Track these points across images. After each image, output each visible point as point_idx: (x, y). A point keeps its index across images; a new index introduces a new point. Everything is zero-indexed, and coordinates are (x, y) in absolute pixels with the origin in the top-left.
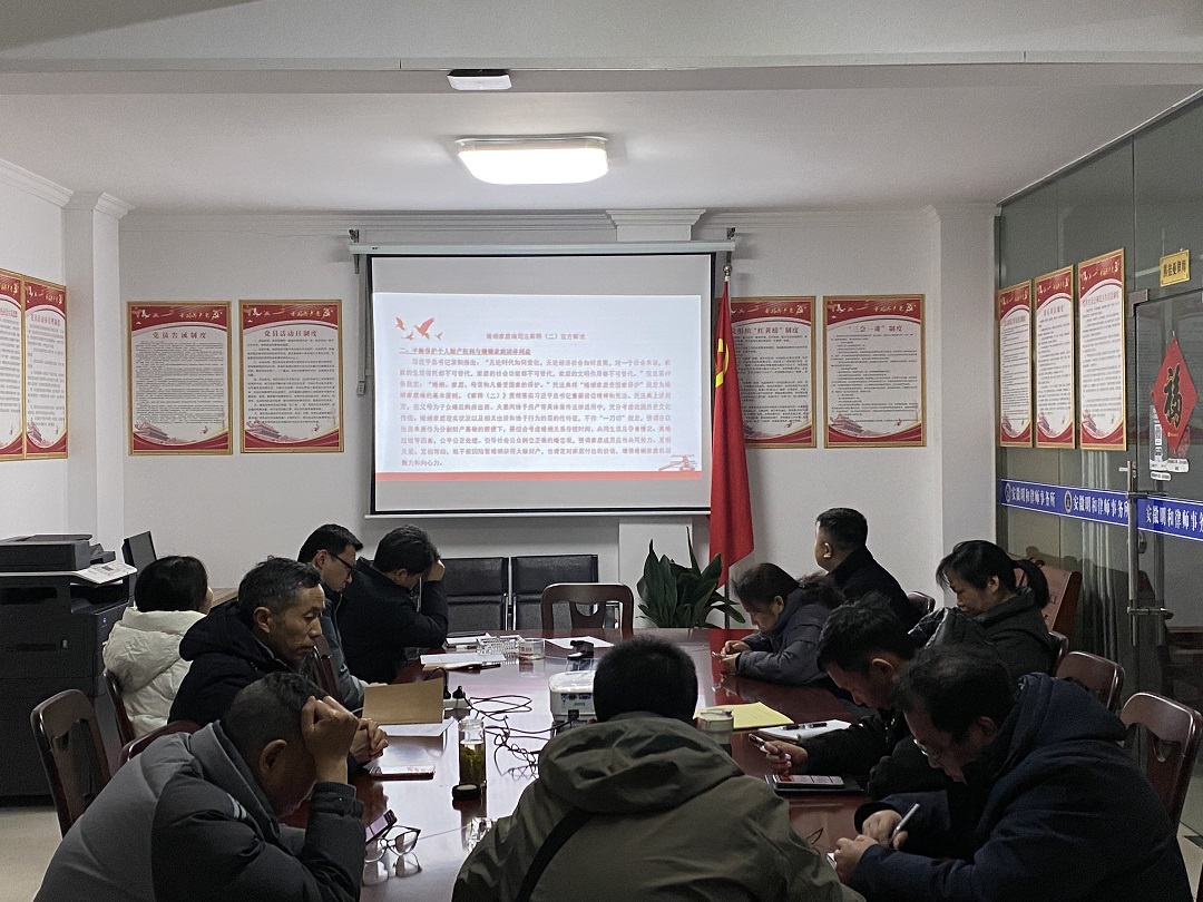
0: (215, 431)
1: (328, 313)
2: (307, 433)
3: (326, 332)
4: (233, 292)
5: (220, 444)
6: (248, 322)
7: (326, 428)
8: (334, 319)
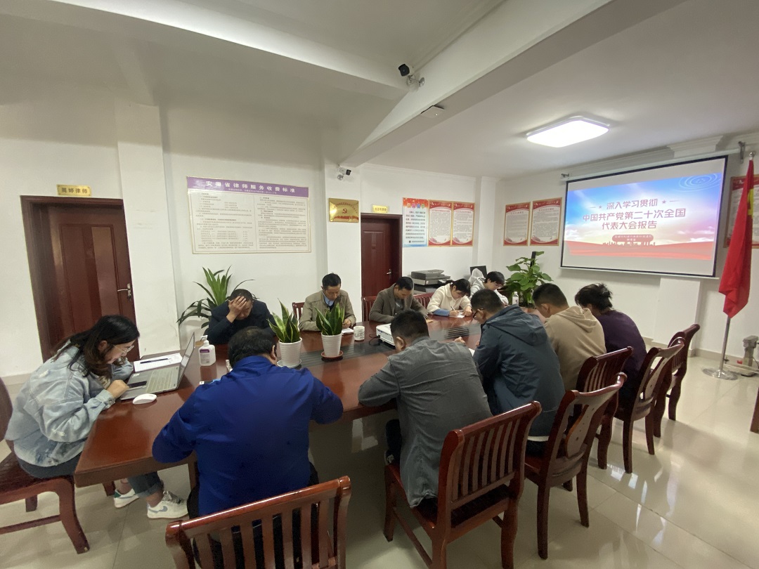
0: (524, 239)
1: (557, 202)
2: (548, 240)
3: (556, 208)
4: (531, 199)
5: (524, 243)
6: (535, 207)
7: (554, 238)
8: (559, 204)
